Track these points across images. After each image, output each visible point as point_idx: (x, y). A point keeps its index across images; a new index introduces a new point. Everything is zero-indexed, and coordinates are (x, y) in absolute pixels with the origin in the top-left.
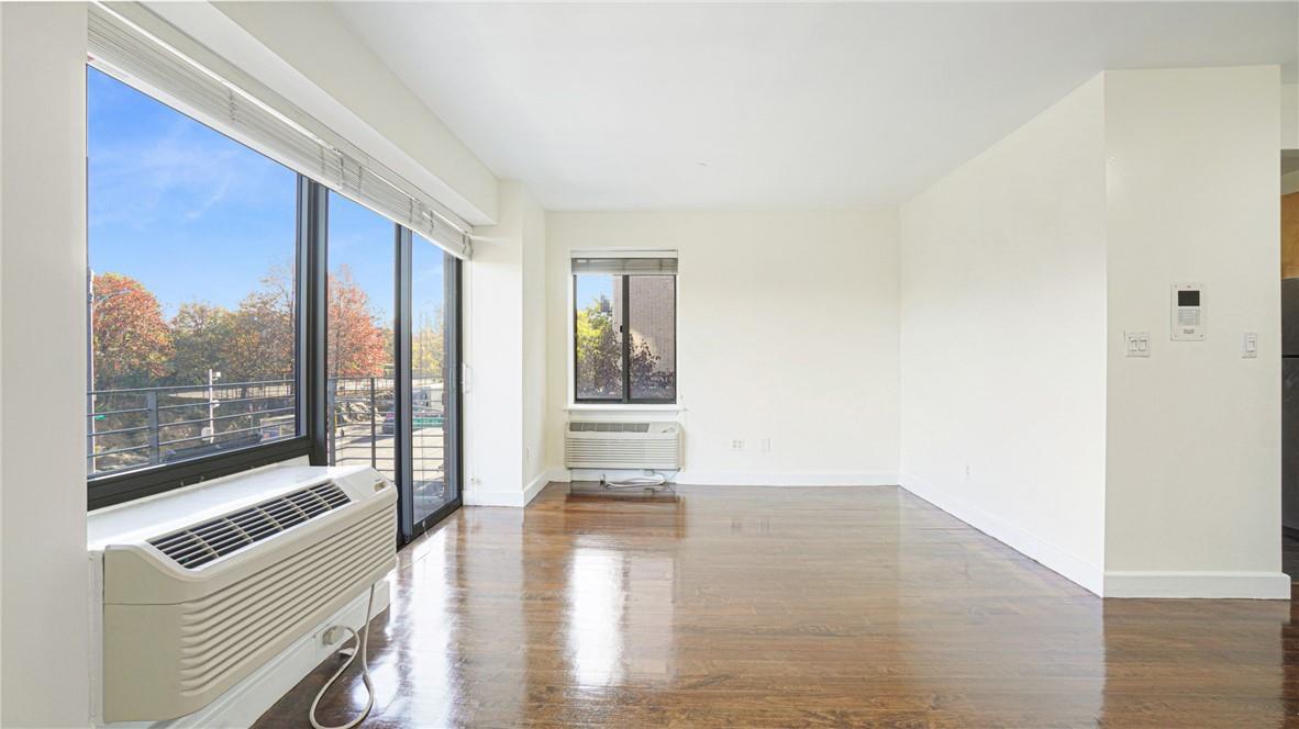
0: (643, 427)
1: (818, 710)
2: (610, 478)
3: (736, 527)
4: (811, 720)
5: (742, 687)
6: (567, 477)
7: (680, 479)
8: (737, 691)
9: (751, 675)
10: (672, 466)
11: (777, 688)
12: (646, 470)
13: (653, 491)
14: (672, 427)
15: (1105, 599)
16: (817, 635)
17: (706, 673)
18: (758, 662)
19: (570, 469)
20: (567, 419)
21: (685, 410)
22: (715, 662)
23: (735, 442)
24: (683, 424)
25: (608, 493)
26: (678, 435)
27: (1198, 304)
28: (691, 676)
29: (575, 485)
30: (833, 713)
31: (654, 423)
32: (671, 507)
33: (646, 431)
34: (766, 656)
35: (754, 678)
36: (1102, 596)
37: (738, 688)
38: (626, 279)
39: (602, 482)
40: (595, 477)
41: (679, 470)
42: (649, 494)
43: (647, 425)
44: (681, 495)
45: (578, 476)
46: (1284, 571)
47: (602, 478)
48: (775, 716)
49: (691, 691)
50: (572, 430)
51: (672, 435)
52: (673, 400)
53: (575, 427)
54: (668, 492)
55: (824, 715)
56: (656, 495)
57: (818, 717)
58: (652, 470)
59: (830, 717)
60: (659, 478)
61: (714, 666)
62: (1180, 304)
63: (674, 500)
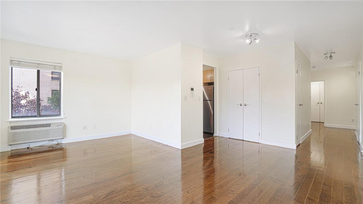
0: (49, 125)
1: (140, 190)
2: (32, 146)
3: (85, 153)
4: (140, 192)
5: (119, 192)
6: (9, 149)
7: (64, 141)
8: (118, 194)
9: (119, 189)
10: (62, 137)
11: (128, 189)
12: (50, 140)
13: (53, 147)
14: (61, 124)
15: (181, 150)
16: (130, 173)
17: (107, 193)
18: (119, 185)
19: (10, 145)
20: (9, 125)
21: (66, 118)
22: (107, 189)
23: (84, 127)
24: (65, 123)
25: (33, 151)
26: (63, 127)
27: (193, 90)
28: (102, 196)
29: (13, 152)
30: (144, 189)
31: (53, 123)
32: (61, 152)
33: (50, 126)
34: (121, 183)
35: (120, 189)
36: (181, 149)
37: (117, 193)
38: (38, 71)
39: (28, 148)
40: (25, 146)
41: (63, 139)
42: (51, 149)
43: (50, 124)
44: (64, 147)
45: (14, 148)
46: (203, 138)
47: (28, 146)
48: (131, 195)
49: (105, 199)
50: (11, 129)
51: (61, 127)
52: (60, 115)
53: (13, 128)
54: (59, 147)
55: (142, 190)
56: (54, 148)
57: (141, 191)
58: (52, 140)
59: (144, 190)
60: (55, 142)
61: (108, 190)
62: (191, 90)
63: (61, 149)
